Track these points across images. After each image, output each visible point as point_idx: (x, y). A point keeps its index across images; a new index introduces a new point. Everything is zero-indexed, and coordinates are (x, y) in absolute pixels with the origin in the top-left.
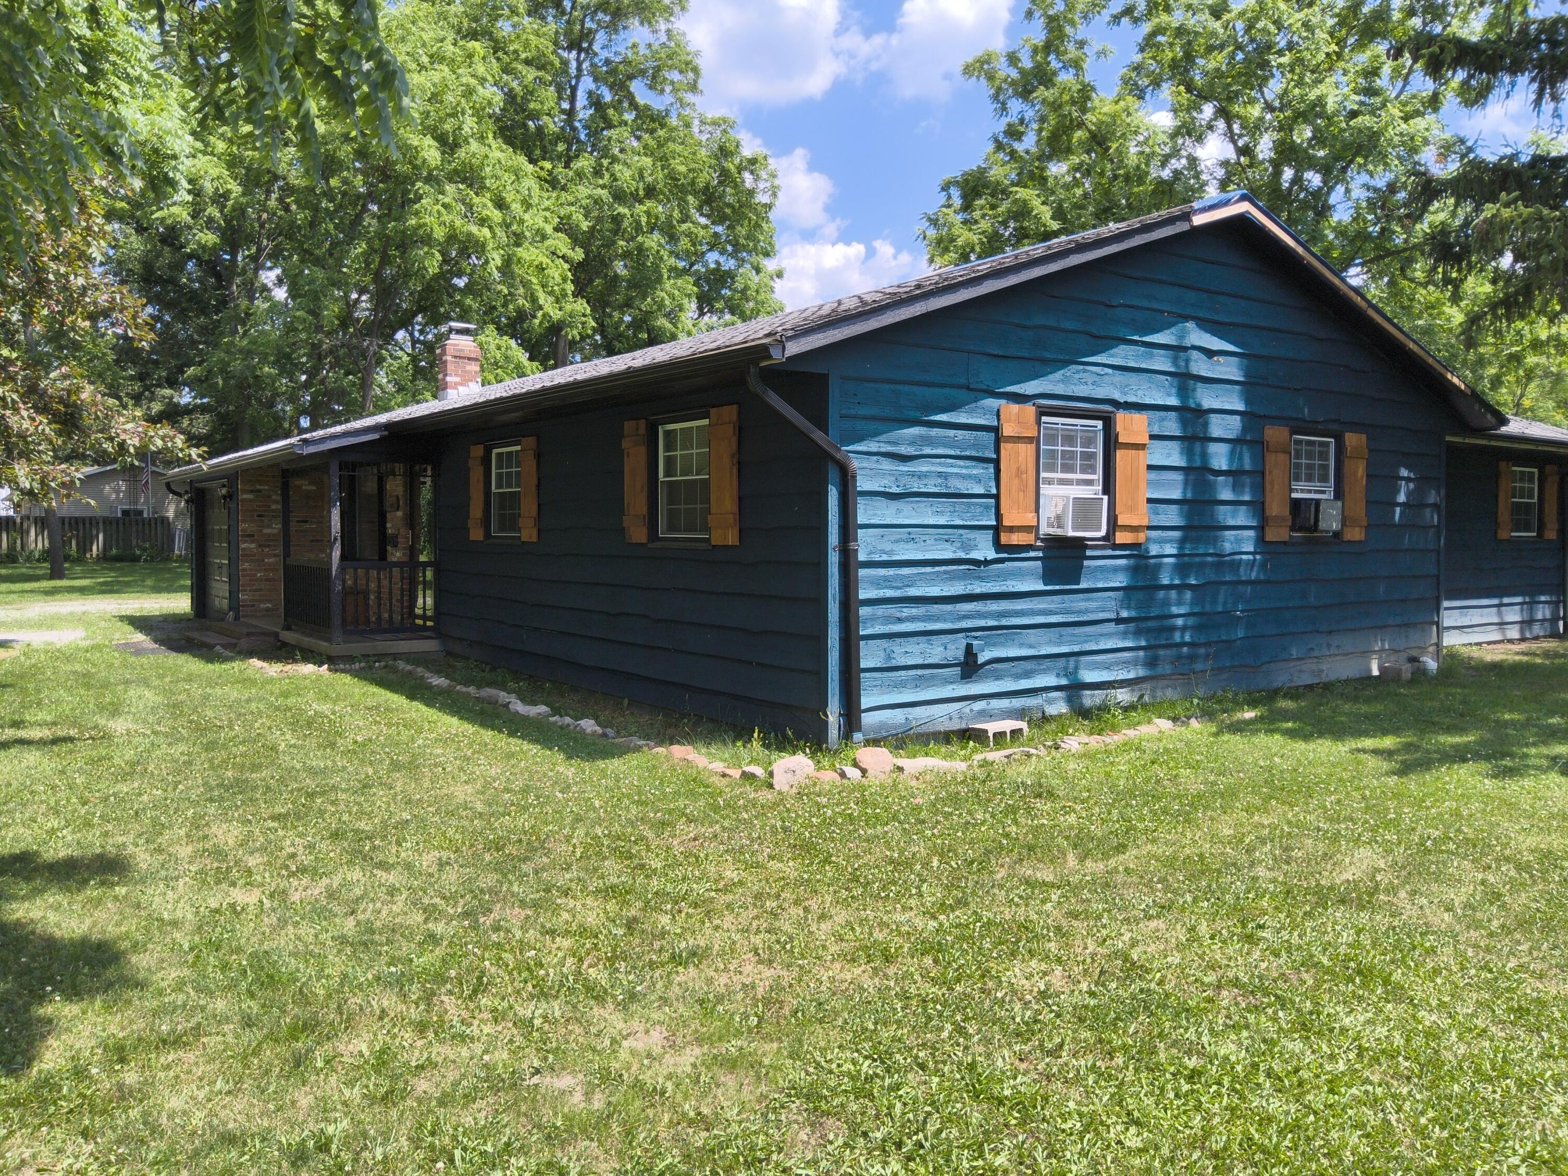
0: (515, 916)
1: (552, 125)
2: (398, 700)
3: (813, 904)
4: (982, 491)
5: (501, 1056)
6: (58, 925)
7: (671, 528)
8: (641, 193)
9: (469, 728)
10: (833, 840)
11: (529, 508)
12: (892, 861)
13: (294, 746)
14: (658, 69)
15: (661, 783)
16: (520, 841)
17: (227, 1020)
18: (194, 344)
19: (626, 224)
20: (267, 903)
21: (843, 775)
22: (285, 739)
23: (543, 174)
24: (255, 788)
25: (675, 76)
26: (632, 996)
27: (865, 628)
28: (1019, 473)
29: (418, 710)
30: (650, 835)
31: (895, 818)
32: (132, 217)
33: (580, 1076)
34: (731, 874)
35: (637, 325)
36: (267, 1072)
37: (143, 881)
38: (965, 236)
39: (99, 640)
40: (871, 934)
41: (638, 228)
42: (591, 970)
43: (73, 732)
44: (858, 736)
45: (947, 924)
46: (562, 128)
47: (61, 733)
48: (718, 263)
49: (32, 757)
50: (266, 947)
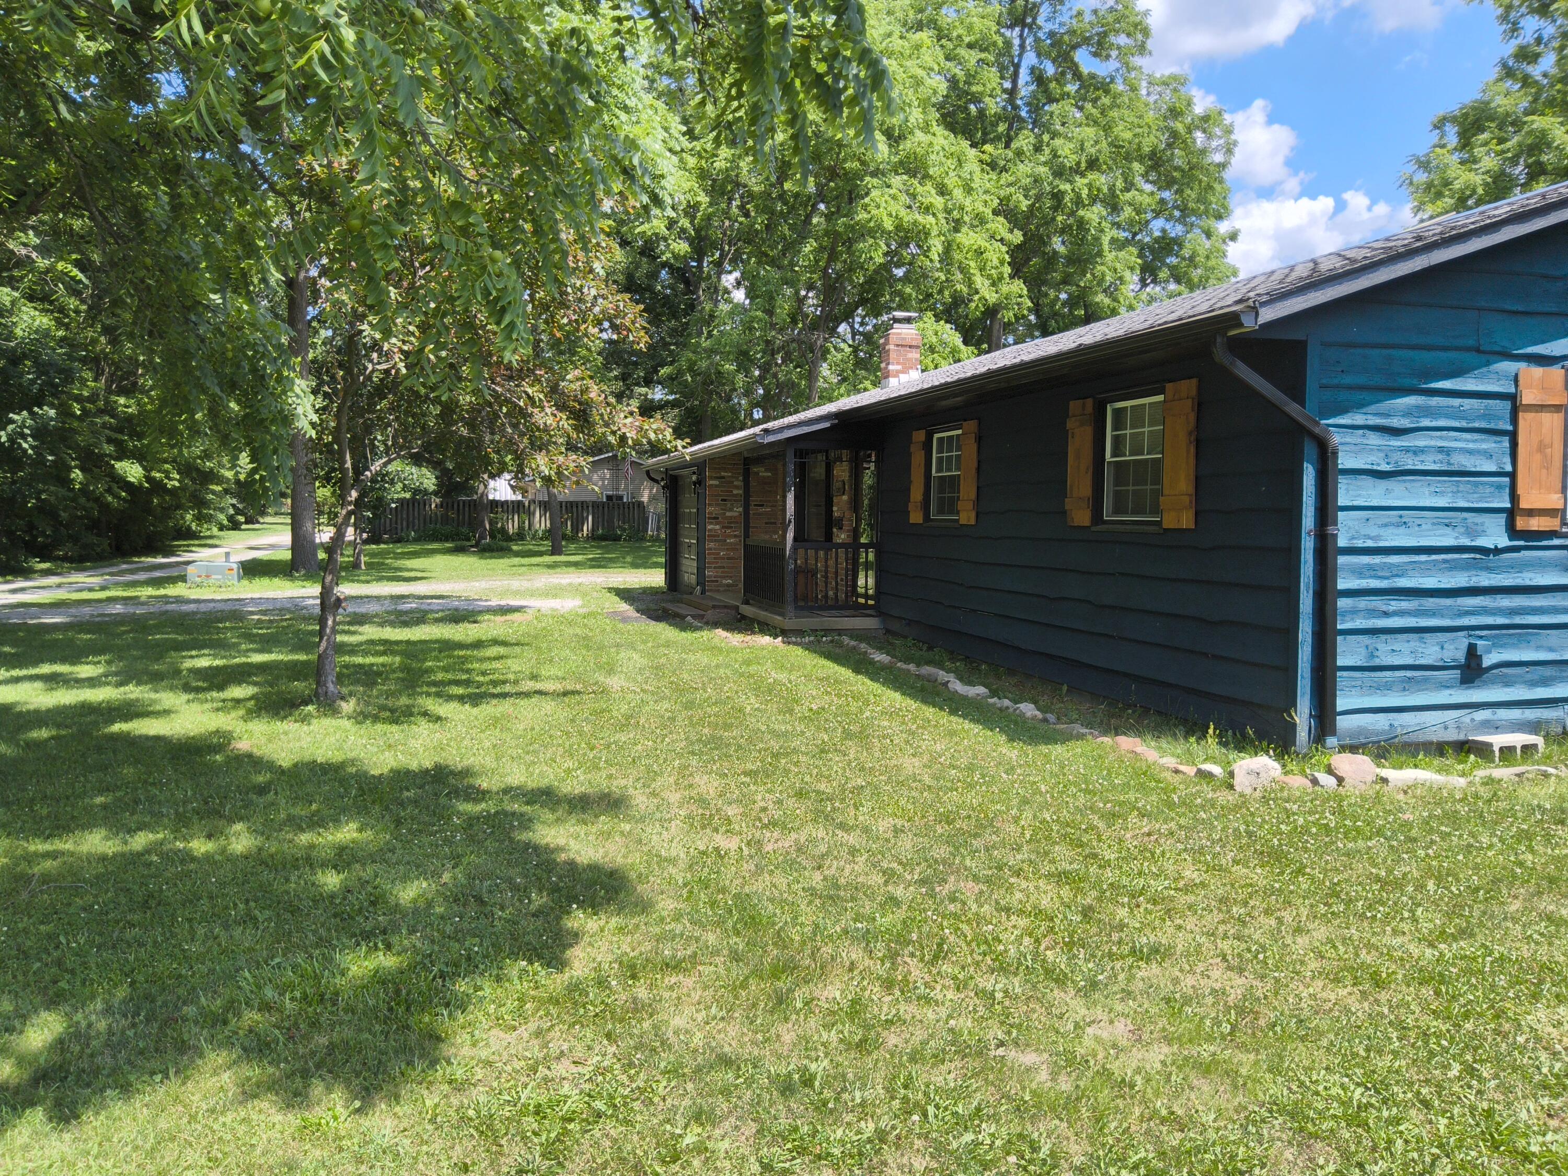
0: (969, 889)
1: (993, 106)
2: (845, 673)
3: (1287, 916)
4: (1493, 468)
5: (964, 1023)
6: (578, 852)
7: (1117, 510)
8: (1083, 165)
9: (913, 704)
10: (1306, 850)
11: (968, 491)
12: (1378, 879)
13: (757, 709)
14: (1105, 34)
15: (1109, 774)
16: (969, 817)
17: (717, 953)
18: (666, 345)
19: (1067, 199)
20: (746, 851)
21: (1315, 782)
22: (751, 703)
23: (986, 157)
24: (728, 745)
25: (1122, 40)
26: (1094, 985)
27: (1343, 622)
28: (1541, 447)
29: (863, 684)
30: (1101, 825)
31: (1379, 832)
32: (618, 233)
33: (1046, 1056)
34: (1191, 874)
35: (1072, 302)
36: (754, 1005)
37: (642, 820)
38: (1463, 178)
39: (593, 608)
40: (1357, 955)
41: (1078, 202)
42: (1048, 953)
43: (579, 687)
44: (1331, 741)
45: (1449, 955)
46: (1004, 108)
47: (569, 688)
48: (1164, 231)
49: (548, 706)
50: (747, 890)
